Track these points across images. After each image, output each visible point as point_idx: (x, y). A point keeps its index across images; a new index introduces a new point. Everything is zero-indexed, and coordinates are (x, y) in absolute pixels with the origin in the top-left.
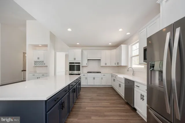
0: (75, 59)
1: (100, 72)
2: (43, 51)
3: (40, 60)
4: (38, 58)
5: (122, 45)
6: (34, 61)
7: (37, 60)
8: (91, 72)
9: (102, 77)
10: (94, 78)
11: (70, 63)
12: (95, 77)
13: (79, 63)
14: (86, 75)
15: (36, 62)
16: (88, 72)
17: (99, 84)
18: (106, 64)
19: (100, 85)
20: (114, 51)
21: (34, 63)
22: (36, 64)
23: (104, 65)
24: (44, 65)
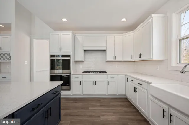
1: (105, 72)
5: (153, 15)
8: (89, 72)
9: (109, 80)
10: (95, 83)
11: (52, 56)
12: (96, 80)
13: (68, 56)
14: (80, 76)
16: (84, 72)
17: (104, 93)
18: (115, 58)
19: (106, 95)
20: (129, 35)
23: (112, 60)
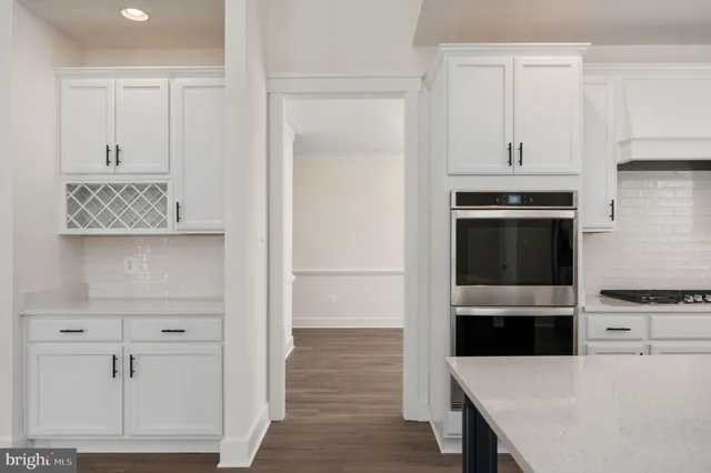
0: (515, 154)
2: (162, 82)
3: (135, 168)
4: (113, 155)
6: (70, 187)
7: (95, 170)
11: (465, 199)
13: (565, 199)
15: (83, 193)
16: (604, 293)
21: (71, 206)
22: (82, 219)
24: (172, 228)
